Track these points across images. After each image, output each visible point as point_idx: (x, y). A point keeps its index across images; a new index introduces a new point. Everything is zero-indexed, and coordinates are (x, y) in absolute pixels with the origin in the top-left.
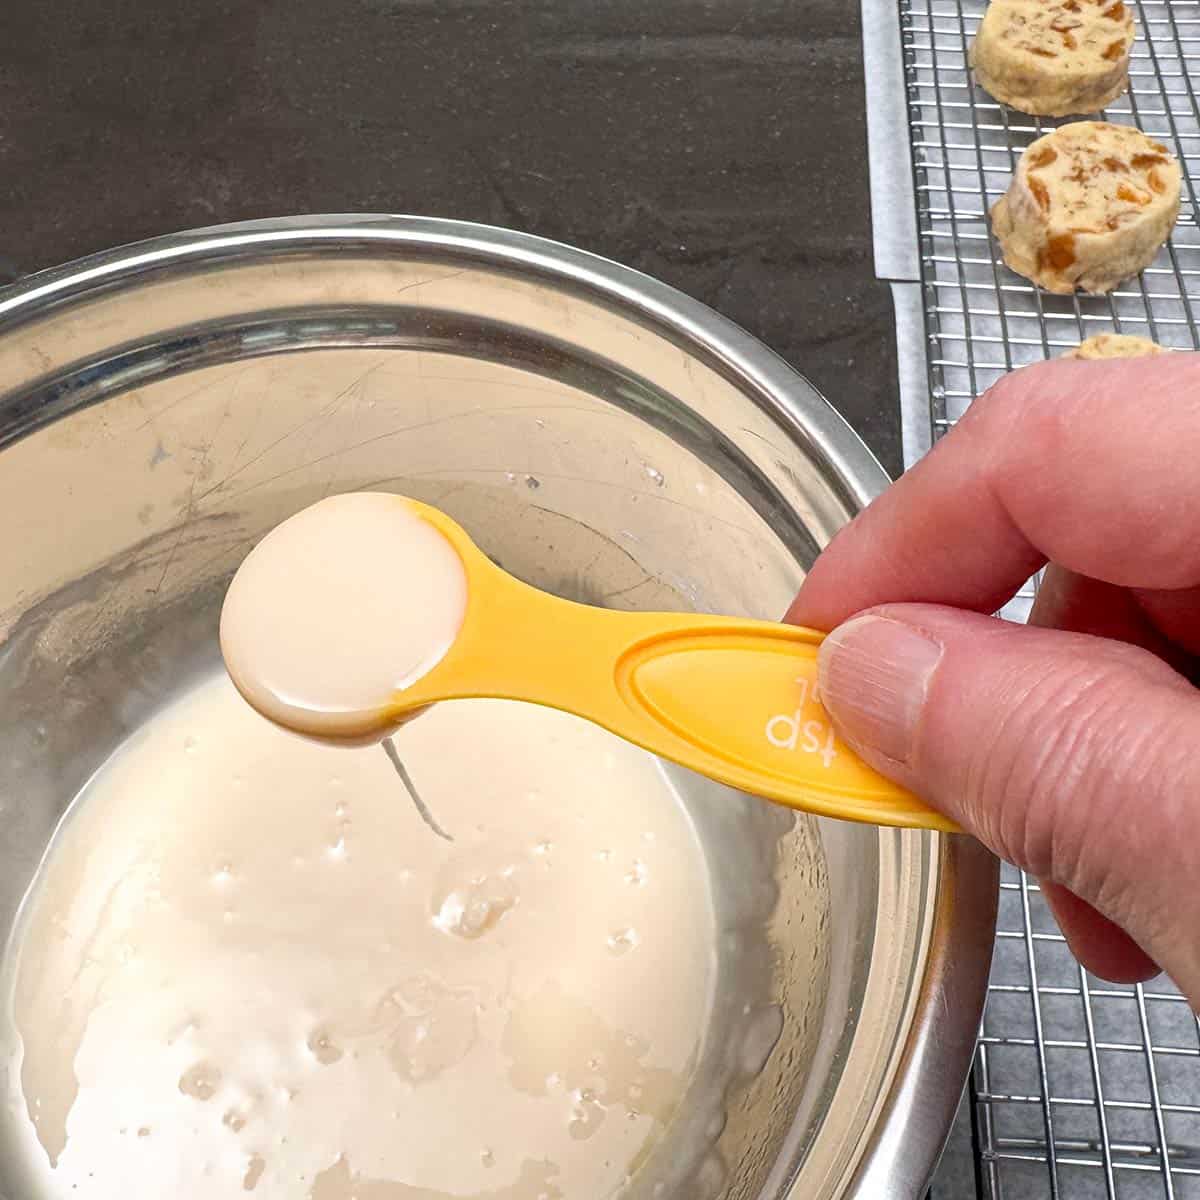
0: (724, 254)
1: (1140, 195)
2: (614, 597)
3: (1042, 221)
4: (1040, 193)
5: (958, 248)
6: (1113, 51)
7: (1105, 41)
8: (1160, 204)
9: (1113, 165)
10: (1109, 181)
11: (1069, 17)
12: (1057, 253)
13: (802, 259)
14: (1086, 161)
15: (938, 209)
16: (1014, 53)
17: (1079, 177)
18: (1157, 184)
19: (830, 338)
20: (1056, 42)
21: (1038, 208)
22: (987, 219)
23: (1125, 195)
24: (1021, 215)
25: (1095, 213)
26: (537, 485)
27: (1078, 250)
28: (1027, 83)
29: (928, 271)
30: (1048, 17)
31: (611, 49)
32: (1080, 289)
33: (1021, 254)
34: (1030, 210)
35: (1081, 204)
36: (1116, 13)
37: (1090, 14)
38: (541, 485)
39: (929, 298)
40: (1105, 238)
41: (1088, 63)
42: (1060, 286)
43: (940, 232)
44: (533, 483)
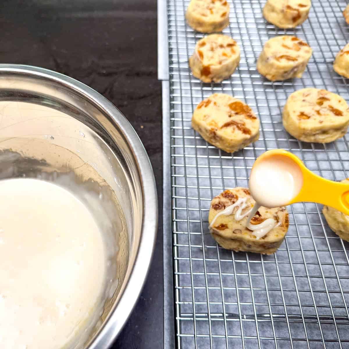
0: (116, 73)
1: (228, 55)
2: (77, 169)
3: (201, 62)
4: (201, 54)
5: (179, 70)
6: (224, 15)
7: (221, 12)
8: (234, 57)
9: (222, 46)
10: (220, 51)
11: (212, 5)
12: (206, 71)
13: (138, 74)
14: (214, 45)
15: (175, 59)
16: (196, 15)
17: (212, 49)
18: (233, 52)
19: (144, 97)
20: (208, 12)
21: (200, 59)
22: (188, 62)
23: (224, 55)
24: (196, 61)
25: (216, 59)
26: (53, 138)
27: (211, 70)
28: (200, 24)
29: (171, 77)
30: (206, 6)
31: (86, 15)
32: (213, 81)
33: (196, 71)
34: (198, 60)
35: (212, 57)
36: (225, 4)
37: (218, 4)
38: (55, 138)
39: (171, 84)
40: (218, 67)
41: (217, 18)
42: (207, 80)
43: (175, 66)
44: (52, 138)
